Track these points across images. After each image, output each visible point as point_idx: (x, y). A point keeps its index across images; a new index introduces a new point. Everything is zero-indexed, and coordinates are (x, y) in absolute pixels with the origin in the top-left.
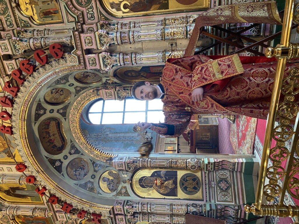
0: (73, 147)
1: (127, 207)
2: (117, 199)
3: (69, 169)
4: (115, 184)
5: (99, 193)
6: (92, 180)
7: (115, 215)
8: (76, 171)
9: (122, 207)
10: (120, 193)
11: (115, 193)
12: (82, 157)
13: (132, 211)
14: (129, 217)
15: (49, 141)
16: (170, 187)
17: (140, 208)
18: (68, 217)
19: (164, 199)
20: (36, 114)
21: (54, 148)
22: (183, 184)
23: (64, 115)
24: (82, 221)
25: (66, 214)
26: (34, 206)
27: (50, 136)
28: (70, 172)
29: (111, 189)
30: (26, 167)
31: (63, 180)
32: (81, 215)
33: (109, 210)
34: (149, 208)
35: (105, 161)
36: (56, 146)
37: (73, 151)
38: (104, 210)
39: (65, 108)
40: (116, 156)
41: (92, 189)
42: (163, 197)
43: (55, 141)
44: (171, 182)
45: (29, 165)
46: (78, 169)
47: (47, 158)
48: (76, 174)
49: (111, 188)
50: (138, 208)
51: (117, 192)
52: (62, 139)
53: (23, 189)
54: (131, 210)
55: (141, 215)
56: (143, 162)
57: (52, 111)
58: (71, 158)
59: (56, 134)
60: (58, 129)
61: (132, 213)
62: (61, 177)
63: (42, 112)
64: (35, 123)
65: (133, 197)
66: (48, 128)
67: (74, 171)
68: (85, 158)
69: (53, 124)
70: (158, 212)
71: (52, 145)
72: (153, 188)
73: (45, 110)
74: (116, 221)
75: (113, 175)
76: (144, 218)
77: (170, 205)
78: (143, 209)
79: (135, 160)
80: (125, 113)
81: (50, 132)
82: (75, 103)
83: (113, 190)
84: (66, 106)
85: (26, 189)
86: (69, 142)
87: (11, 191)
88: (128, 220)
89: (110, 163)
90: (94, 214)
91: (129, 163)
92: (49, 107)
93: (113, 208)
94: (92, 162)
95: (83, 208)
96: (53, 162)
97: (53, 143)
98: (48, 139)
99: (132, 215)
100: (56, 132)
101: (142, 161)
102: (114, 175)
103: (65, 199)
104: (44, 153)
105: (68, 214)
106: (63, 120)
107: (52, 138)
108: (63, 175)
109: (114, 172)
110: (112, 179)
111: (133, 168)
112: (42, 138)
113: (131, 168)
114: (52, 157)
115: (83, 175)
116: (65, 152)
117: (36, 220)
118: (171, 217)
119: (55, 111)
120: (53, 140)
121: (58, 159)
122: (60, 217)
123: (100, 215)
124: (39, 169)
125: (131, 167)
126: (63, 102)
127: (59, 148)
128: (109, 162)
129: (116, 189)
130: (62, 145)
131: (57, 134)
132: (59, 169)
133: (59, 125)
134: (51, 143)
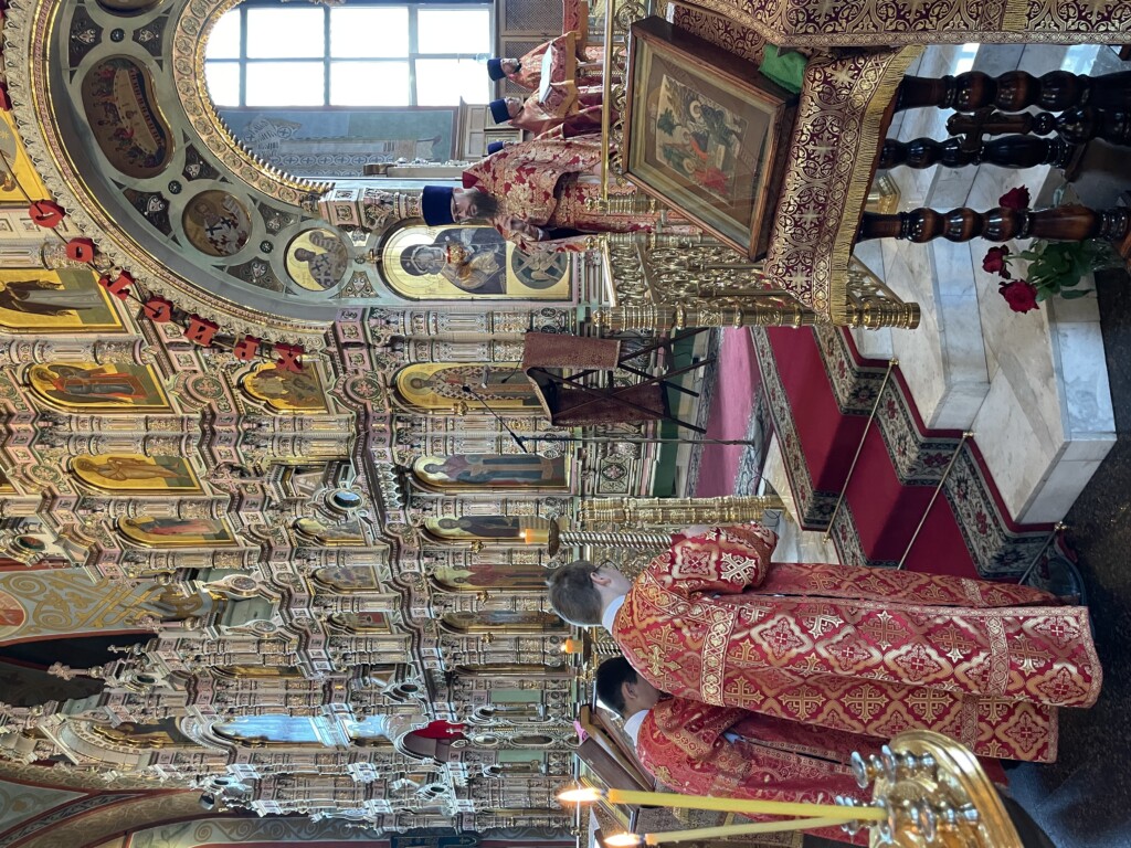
0: (193, 155)
1: (373, 322)
2: (342, 306)
3: (189, 222)
4: (333, 268)
5: (288, 291)
6: (264, 256)
7: (342, 346)
8: (211, 229)
9: (358, 324)
10: (350, 290)
11: (335, 289)
12: (226, 187)
13: (386, 334)
14: (379, 350)
15: (117, 135)
16: (487, 272)
17: (408, 326)
18: (207, 360)
19: (472, 300)
20: (73, 42)
21: (135, 156)
22: (521, 263)
23: (154, 47)
24: (244, 378)
25: (199, 352)
26: (93, 337)
27: (119, 120)
28: (194, 233)
29: (322, 280)
30: (62, 211)
31: (179, 254)
32: (245, 351)
33: (324, 331)
34: (432, 326)
35: (296, 203)
36: (141, 152)
37: (194, 169)
38: (310, 333)
39: (159, 25)
40: (330, 186)
41: (268, 281)
42: (469, 296)
43: (136, 135)
44: (489, 256)
45: (72, 207)
46: (217, 226)
47: (120, 186)
48: (215, 238)
49: (323, 278)
50: (402, 328)
51: (339, 287)
52: (155, 130)
53: (50, 287)
54: (383, 331)
55: (412, 345)
56: (410, 205)
57: (118, 35)
58: (192, 189)
59: (136, 112)
60: (141, 96)
61: (388, 338)
62: (171, 246)
63: (88, 37)
64: (72, 74)
65: (385, 299)
66: (110, 93)
67: (207, 230)
68: (235, 191)
69: (123, 77)
70: (457, 334)
71: (128, 148)
72: (443, 274)
73: (98, 30)
74: (343, 361)
75: (326, 242)
76: (419, 352)
77: (487, 315)
78: (418, 328)
79: (388, 197)
80: (333, 66)
81: (116, 104)
82: (187, 10)
83: (329, 283)
84: (159, 18)
85: (62, 288)
86: (177, 137)
87: (13, 294)
88: (377, 359)
89: (312, 205)
90: (282, 345)
91: (369, 206)
92: (109, 22)
93: (334, 327)
94: (258, 204)
95: (247, 330)
96: (140, 200)
97: (130, 140)
98: (115, 128)
99: (386, 346)
100: (135, 106)
101: (406, 199)
102: (328, 244)
103: (192, 307)
104: (110, 172)
105: (205, 350)
106: (152, 65)
107: (125, 123)
108: (174, 239)
109: (327, 234)
110: (322, 255)
111: (383, 221)
112: (97, 123)
113: (377, 221)
114: (136, 184)
115: (236, 242)
116: (174, 169)
117: (101, 382)
118: (489, 346)
119: (128, 36)
120: (128, 131)
121: (155, 190)
122: (182, 360)
123: (300, 349)
124: (103, 218)
125: (377, 217)
126: (148, 7)
127: (151, 156)
128: (308, 202)
129: (337, 281)
130: (160, 149)
131: (139, 111)
132: (161, 221)
133: (141, 81)
134: (123, 139)
